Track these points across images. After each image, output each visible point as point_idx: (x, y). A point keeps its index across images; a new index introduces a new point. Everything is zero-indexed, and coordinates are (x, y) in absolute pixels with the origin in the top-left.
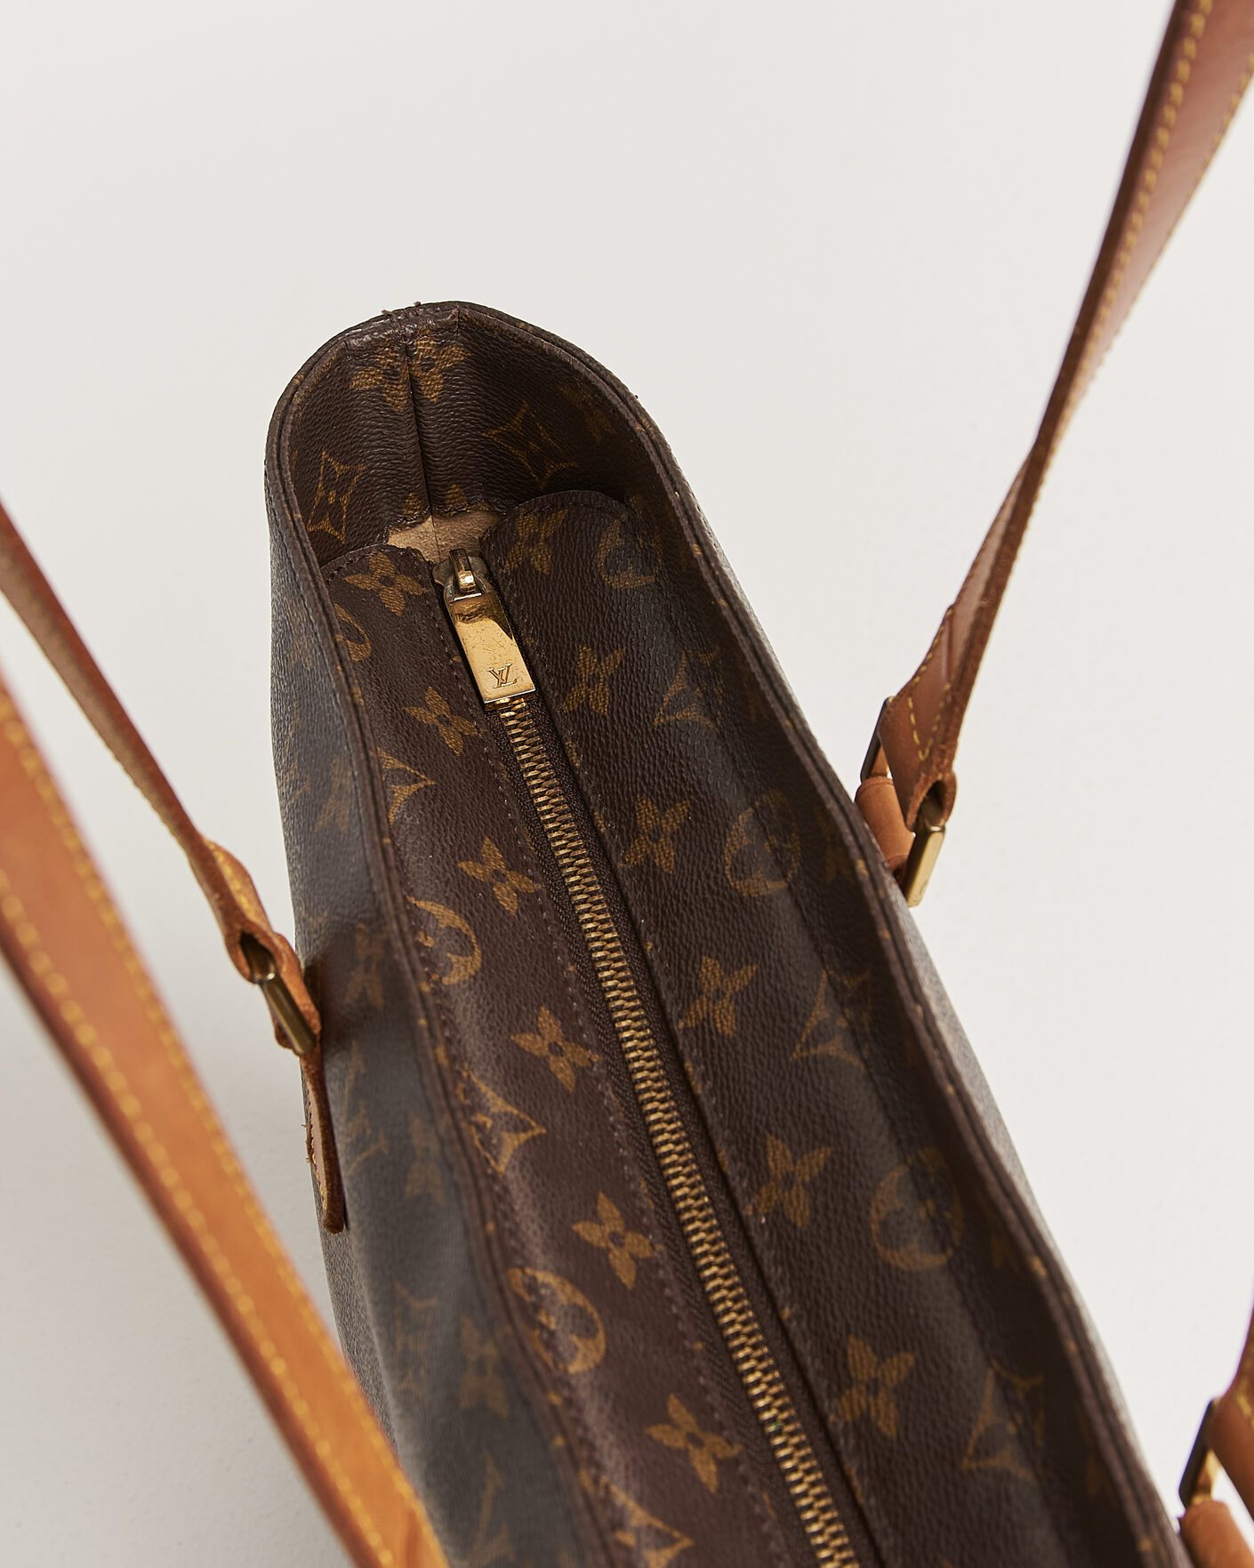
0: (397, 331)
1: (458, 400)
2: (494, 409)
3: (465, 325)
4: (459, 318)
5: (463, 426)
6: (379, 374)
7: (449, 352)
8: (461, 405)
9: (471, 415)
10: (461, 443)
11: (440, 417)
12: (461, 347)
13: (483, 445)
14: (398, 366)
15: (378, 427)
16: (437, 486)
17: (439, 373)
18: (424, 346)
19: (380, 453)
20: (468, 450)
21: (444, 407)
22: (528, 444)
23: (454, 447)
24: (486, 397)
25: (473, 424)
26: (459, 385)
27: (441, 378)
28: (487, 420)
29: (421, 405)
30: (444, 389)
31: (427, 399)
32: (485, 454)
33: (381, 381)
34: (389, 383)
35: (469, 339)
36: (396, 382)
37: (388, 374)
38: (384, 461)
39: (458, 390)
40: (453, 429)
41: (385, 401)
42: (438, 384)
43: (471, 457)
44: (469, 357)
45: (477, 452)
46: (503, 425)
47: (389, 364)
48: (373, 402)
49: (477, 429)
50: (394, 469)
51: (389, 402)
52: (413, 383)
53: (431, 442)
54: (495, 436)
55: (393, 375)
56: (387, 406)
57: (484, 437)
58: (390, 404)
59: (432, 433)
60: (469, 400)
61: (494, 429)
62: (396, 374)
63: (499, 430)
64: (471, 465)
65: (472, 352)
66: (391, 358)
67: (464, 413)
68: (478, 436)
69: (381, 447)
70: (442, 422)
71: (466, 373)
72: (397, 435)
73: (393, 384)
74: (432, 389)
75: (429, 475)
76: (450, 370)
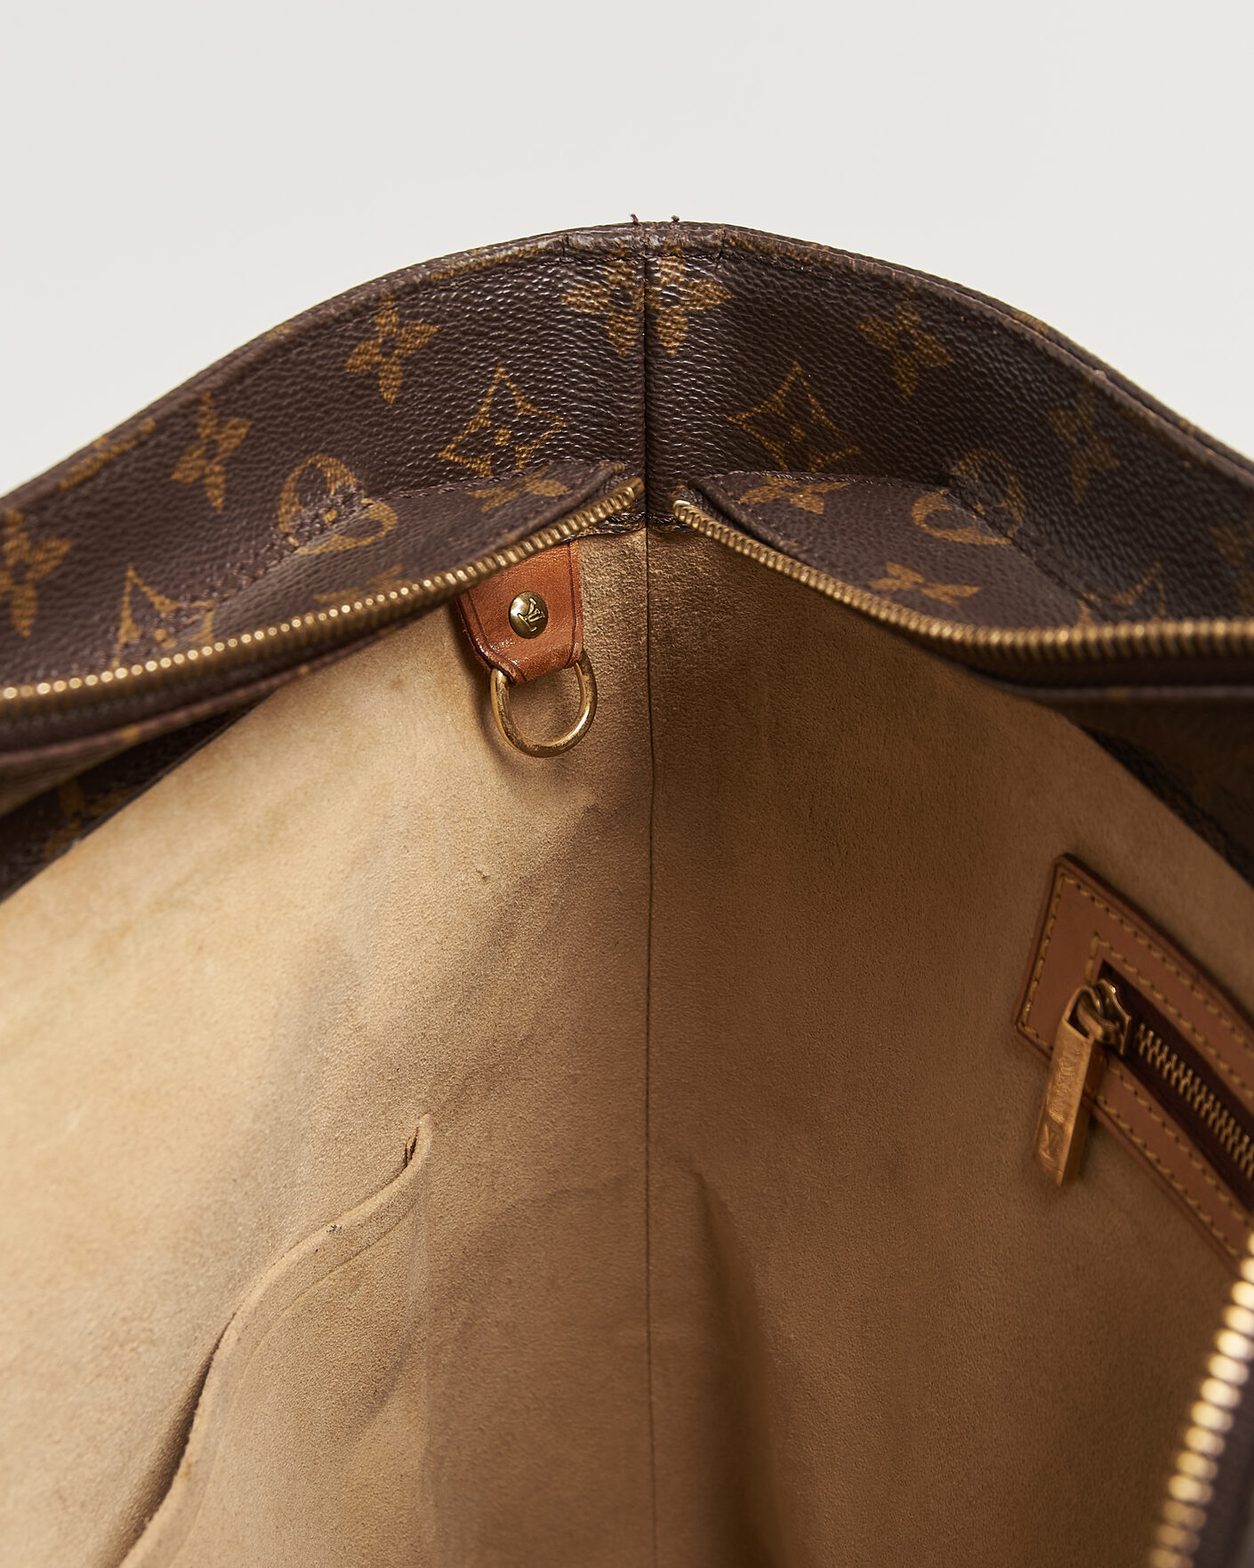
0: (638, 238)
1: (704, 362)
2: (749, 381)
3: (731, 252)
4: (723, 241)
5: (705, 402)
6: (605, 294)
7: (701, 288)
8: (707, 372)
9: (718, 389)
10: (699, 427)
11: (677, 380)
12: (719, 284)
13: (726, 435)
14: (631, 288)
15: (593, 373)
16: (660, 481)
17: (683, 315)
18: (668, 270)
19: (589, 411)
20: (707, 440)
21: (684, 367)
22: (789, 430)
23: (689, 430)
24: (741, 362)
25: (718, 401)
26: (708, 341)
27: (685, 324)
28: (737, 398)
29: (656, 355)
30: (686, 340)
31: (662, 346)
32: (728, 448)
33: (605, 305)
34: (615, 311)
35: (733, 272)
36: (624, 310)
37: (617, 298)
38: (594, 425)
39: (705, 347)
40: (692, 402)
41: (607, 337)
42: (681, 330)
43: (709, 449)
44: (727, 301)
45: (719, 445)
46: (757, 404)
47: (619, 283)
48: (592, 334)
49: (723, 409)
50: (603, 441)
51: (612, 338)
52: (649, 319)
53: (660, 414)
54: (745, 421)
55: (622, 300)
56: (609, 344)
57: (729, 423)
58: (612, 342)
59: (662, 400)
60: (718, 365)
61: (745, 410)
62: (627, 298)
63: (750, 411)
64: (707, 462)
65: (734, 292)
66: (623, 274)
67: (709, 383)
68: (723, 421)
69: (593, 403)
70: (678, 387)
71: (721, 326)
72: (616, 390)
73: (620, 312)
74: (673, 336)
75: (651, 464)
76: (699, 315)
